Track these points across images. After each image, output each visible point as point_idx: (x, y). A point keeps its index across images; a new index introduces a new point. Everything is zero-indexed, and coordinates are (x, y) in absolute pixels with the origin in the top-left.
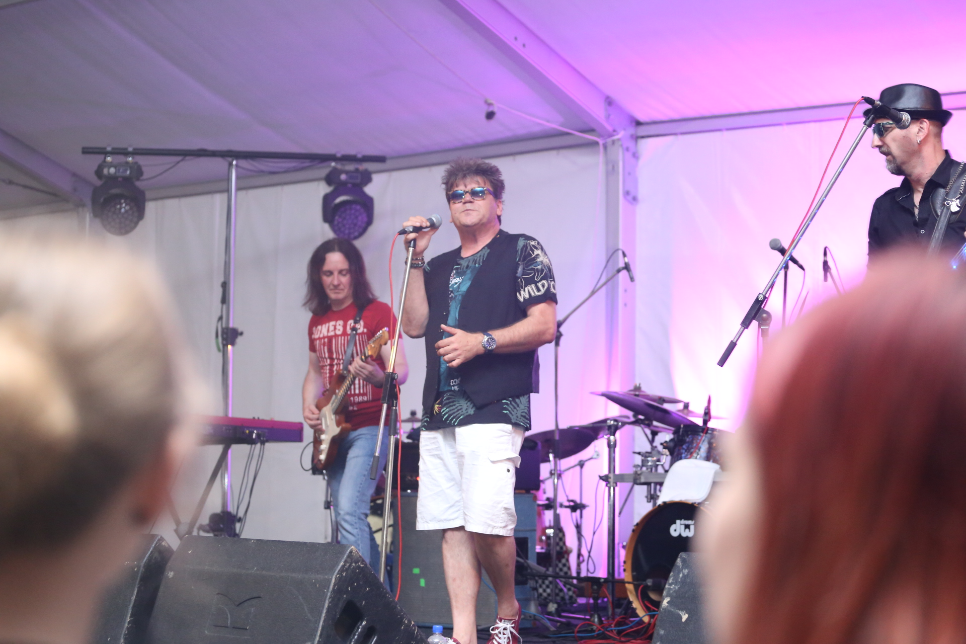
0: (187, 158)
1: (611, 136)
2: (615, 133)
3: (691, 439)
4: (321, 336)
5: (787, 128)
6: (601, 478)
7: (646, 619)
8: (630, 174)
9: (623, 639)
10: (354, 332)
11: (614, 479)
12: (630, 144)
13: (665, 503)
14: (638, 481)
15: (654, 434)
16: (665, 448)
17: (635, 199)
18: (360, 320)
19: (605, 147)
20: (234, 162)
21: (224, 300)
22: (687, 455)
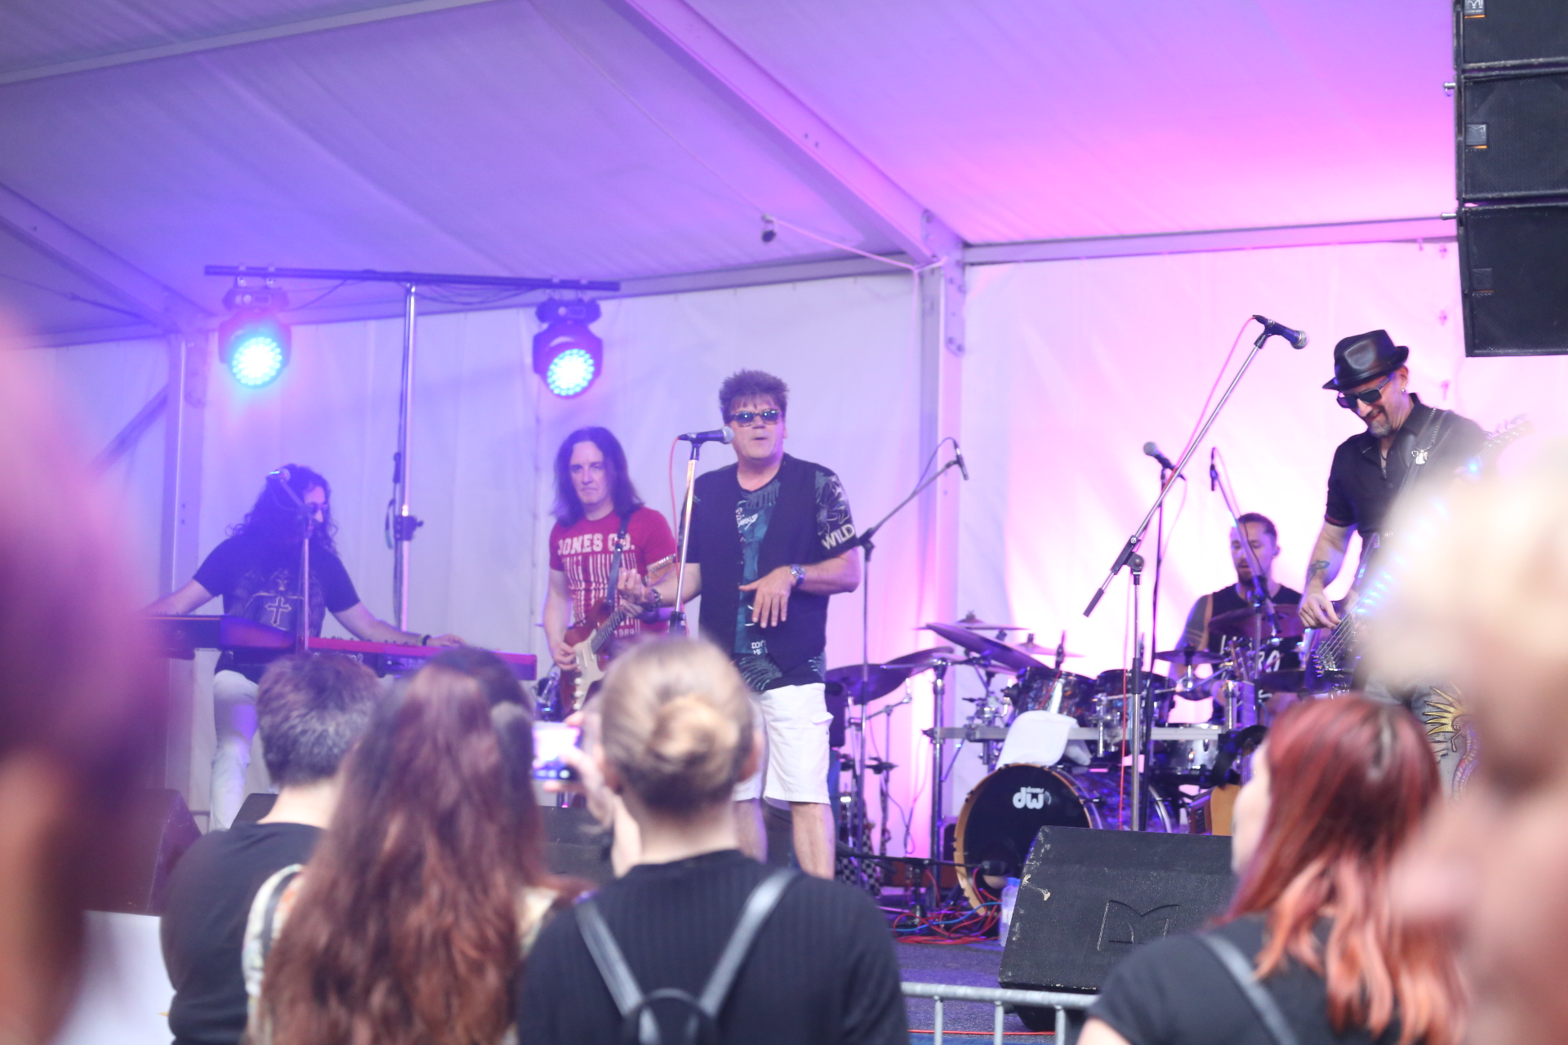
0: (349, 282)
1: (929, 263)
2: (935, 259)
3: (1040, 685)
4: (573, 552)
5: (1169, 259)
6: (925, 732)
7: (982, 912)
8: (955, 315)
9: (952, 936)
10: (619, 550)
11: (941, 733)
12: (955, 273)
13: (1007, 766)
14: (972, 738)
15: (990, 675)
16: (1006, 695)
17: (960, 348)
18: (624, 535)
19: (921, 276)
20: (413, 290)
21: (398, 477)
22: (1034, 706)
